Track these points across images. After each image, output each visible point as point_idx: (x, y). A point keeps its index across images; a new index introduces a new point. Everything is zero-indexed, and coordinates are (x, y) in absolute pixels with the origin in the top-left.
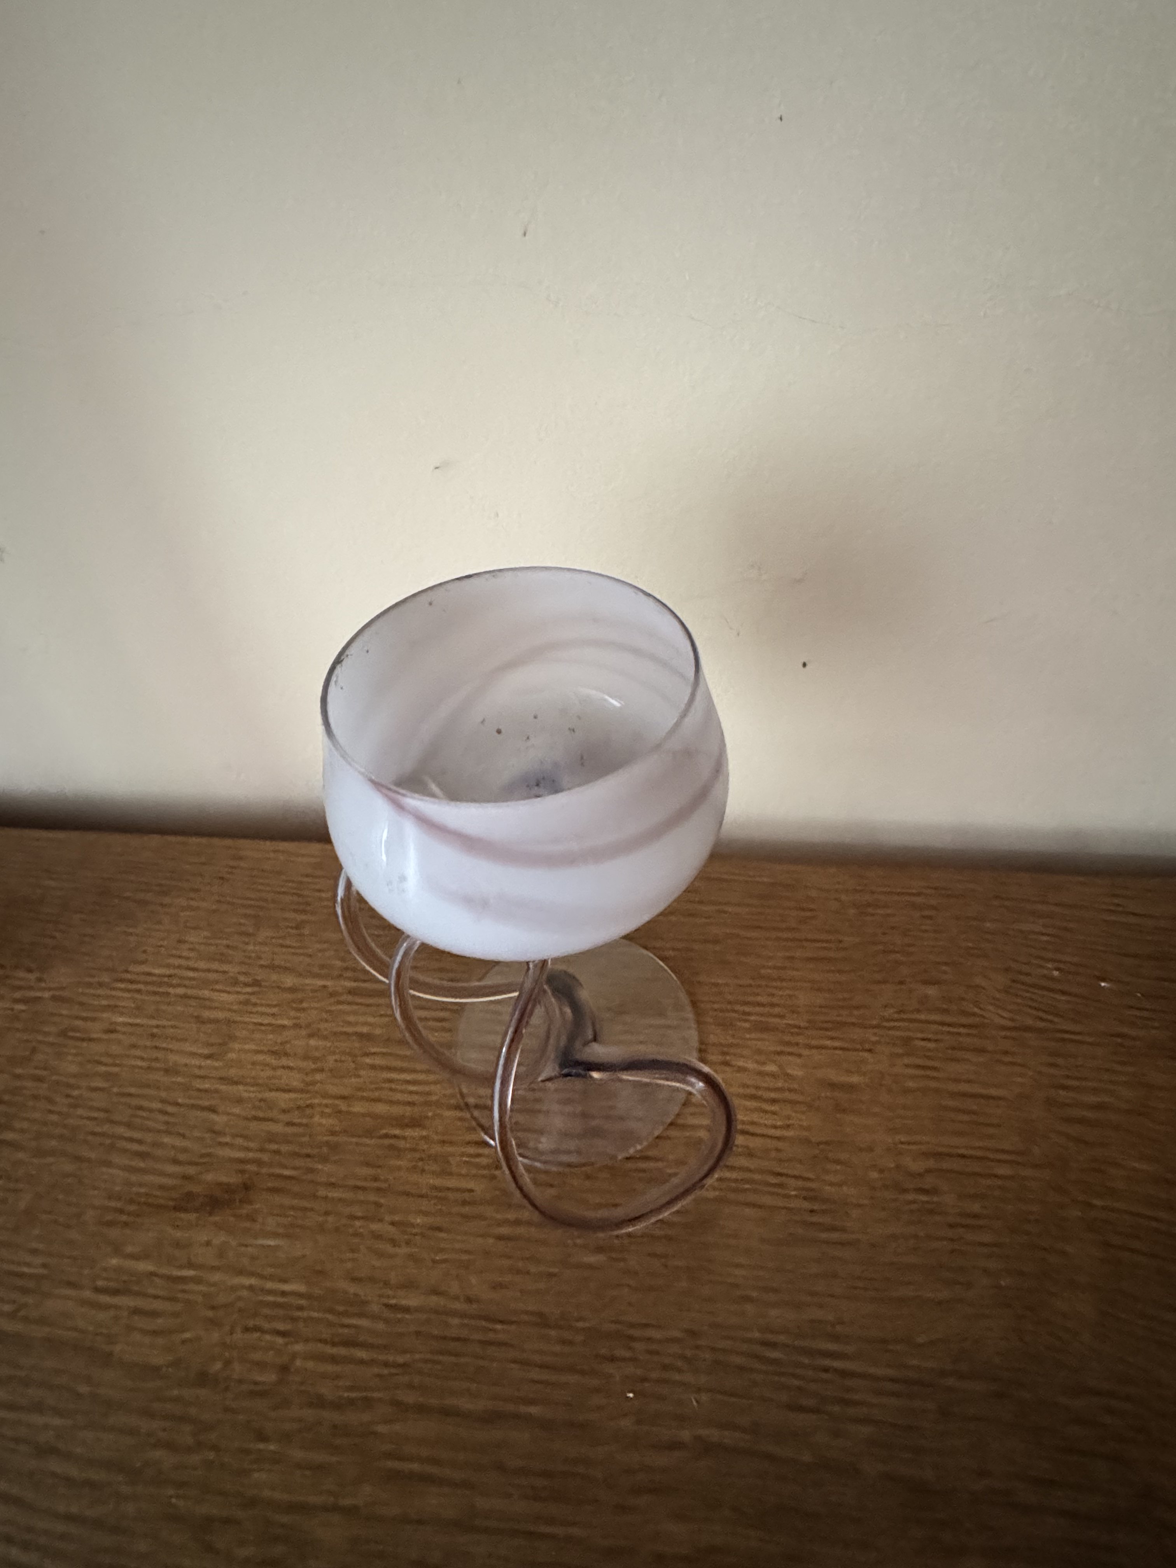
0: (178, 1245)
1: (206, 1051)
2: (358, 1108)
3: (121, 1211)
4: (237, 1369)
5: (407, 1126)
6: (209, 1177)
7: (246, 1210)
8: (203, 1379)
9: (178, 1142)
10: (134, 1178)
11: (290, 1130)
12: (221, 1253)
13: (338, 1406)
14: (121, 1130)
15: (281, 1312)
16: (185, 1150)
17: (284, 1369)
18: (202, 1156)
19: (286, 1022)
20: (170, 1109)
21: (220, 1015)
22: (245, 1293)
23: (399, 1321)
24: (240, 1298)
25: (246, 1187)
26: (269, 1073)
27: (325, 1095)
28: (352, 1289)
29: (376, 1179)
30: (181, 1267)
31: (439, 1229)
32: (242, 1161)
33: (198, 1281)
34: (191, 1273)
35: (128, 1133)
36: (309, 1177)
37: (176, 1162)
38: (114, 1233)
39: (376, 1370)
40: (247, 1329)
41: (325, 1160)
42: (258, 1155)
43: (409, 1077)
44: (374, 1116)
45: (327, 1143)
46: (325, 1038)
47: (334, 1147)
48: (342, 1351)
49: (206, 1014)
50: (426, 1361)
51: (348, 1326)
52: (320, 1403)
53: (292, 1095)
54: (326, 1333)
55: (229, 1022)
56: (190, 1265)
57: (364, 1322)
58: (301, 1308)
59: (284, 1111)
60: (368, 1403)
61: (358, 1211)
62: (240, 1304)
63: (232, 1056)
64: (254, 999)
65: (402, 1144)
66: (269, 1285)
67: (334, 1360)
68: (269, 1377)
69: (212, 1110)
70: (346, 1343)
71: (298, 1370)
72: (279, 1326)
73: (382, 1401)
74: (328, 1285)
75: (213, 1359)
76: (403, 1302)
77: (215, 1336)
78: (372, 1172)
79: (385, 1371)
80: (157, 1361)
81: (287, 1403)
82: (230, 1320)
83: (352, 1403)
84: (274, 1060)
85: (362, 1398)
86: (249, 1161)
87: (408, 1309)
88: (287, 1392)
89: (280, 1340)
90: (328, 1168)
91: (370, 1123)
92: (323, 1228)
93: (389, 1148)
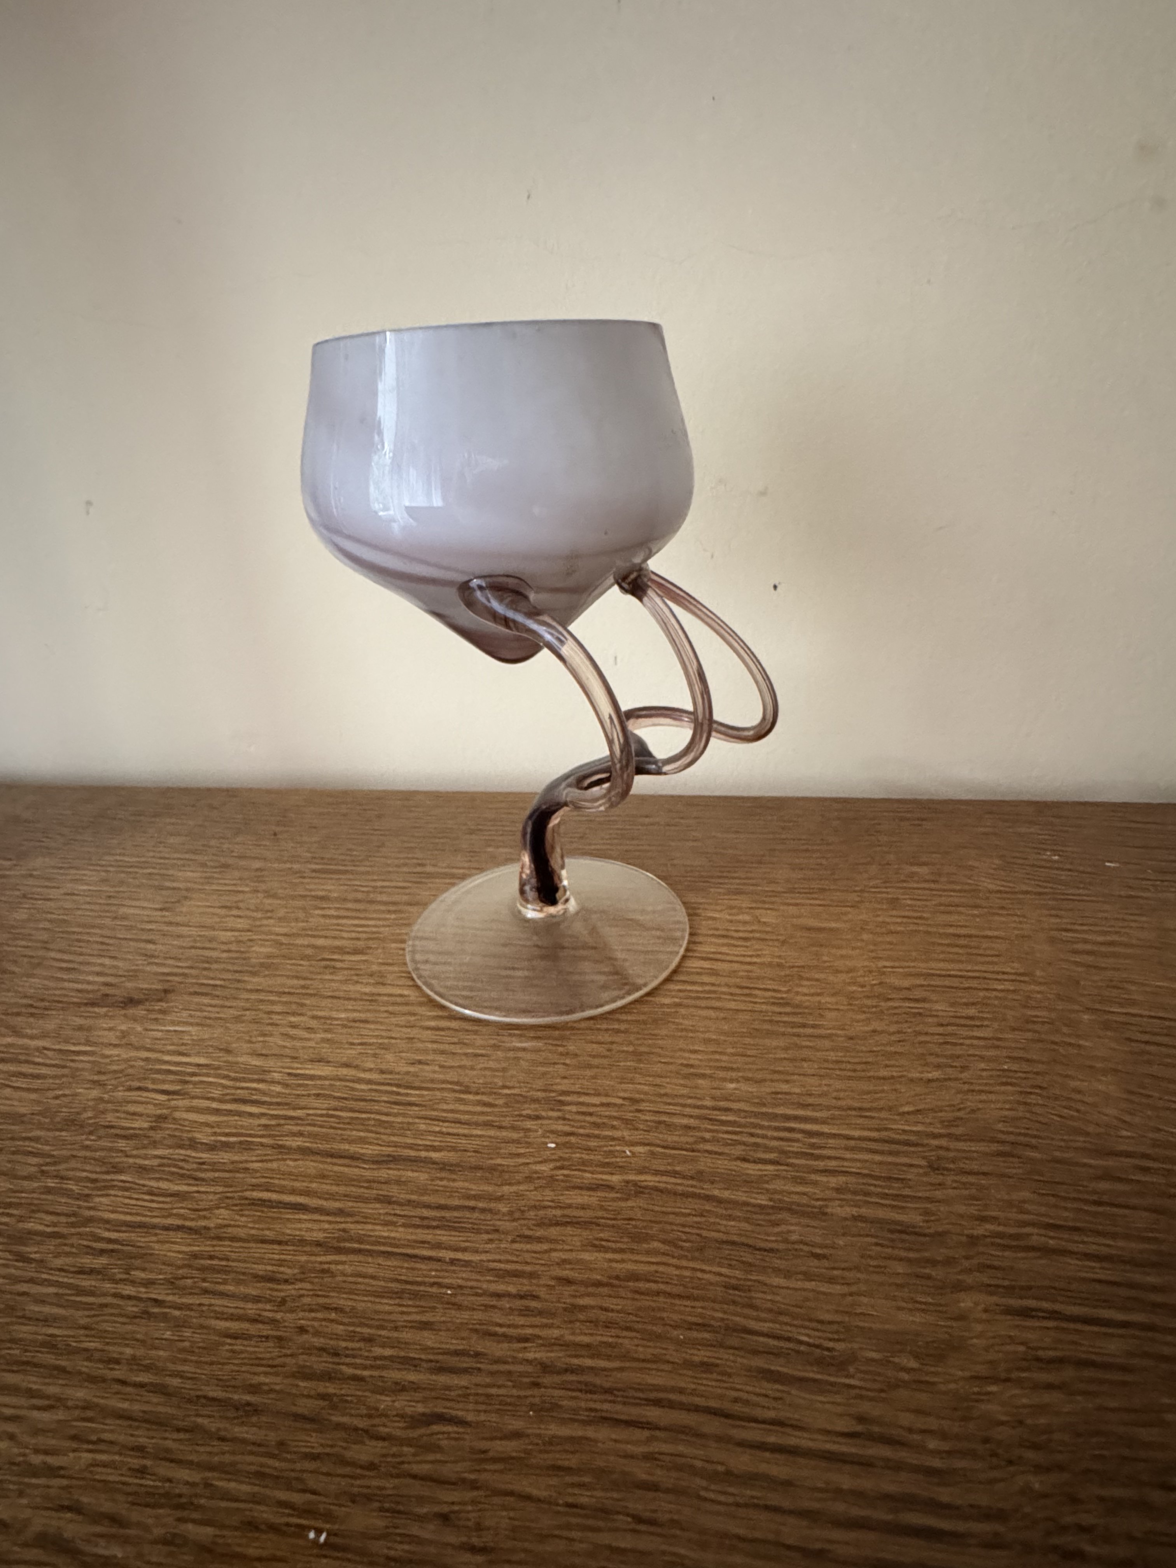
0: (80, 1028)
1: (159, 906)
2: (300, 941)
3: (30, 1006)
4: (110, 1117)
5: (348, 953)
6: (129, 985)
7: (160, 1006)
8: (71, 1123)
9: (107, 961)
10: (54, 985)
11: (225, 955)
12: (124, 1034)
13: (211, 1148)
14: (55, 955)
15: (172, 1077)
16: (114, 967)
17: (162, 1118)
18: (128, 971)
19: (244, 889)
20: (110, 941)
21: (180, 885)
22: (139, 1063)
23: (300, 1085)
24: (132, 1067)
25: (166, 991)
26: (216, 919)
27: (270, 934)
28: (256, 1062)
29: (303, 987)
30: (78, 1044)
31: (364, 1022)
32: (168, 974)
33: (91, 1053)
34: (88, 1048)
35: (59, 956)
36: (237, 985)
37: (98, 974)
38: (17, 1020)
39: (263, 1121)
40: (130, 1089)
41: (254, 974)
42: (187, 971)
43: (356, 922)
44: (314, 947)
45: (261, 964)
46: (280, 898)
47: (267, 966)
48: (228, 1107)
49: (168, 884)
50: (322, 1115)
51: (242, 1088)
52: (193, 1144)
53: (236, 934)
54: (216, 1093)
55: (187, 890)
56: (88, 1043)
57: (261, 1086)
58: (194, 1074)
59: (223, 943)
60: (246, 1147)
61: (278, 1008)
62: (130, 1071)
63: (183, 909)
64: (216, 875)
65: (339, 965)
66: (167, 1058)
67: (217, 1112)
68: (142, 1124)
69: (152, 942)
70: (236, 1101)
71: (174, 1119)
72: (166, 1087)
73: (262, 1145)
74: (230, 1059)
75: (85, 1109)
76: (307, 1072)
77: (95, 1093)
78: (302, 982)
79: (273, 1122)
80: (23, 1110)
81: (155, 1144)
82: (113, 1082)
83: (226, 1146)
84: (223, 912)
85: (241, 1143)
86: (176, 975)
87: (312, 1077)
88: (158, 1135)
89: (164, 1097)
90: (256, 980)
91: (309, 951)
92: (238, 1019)
93: (326, 967)
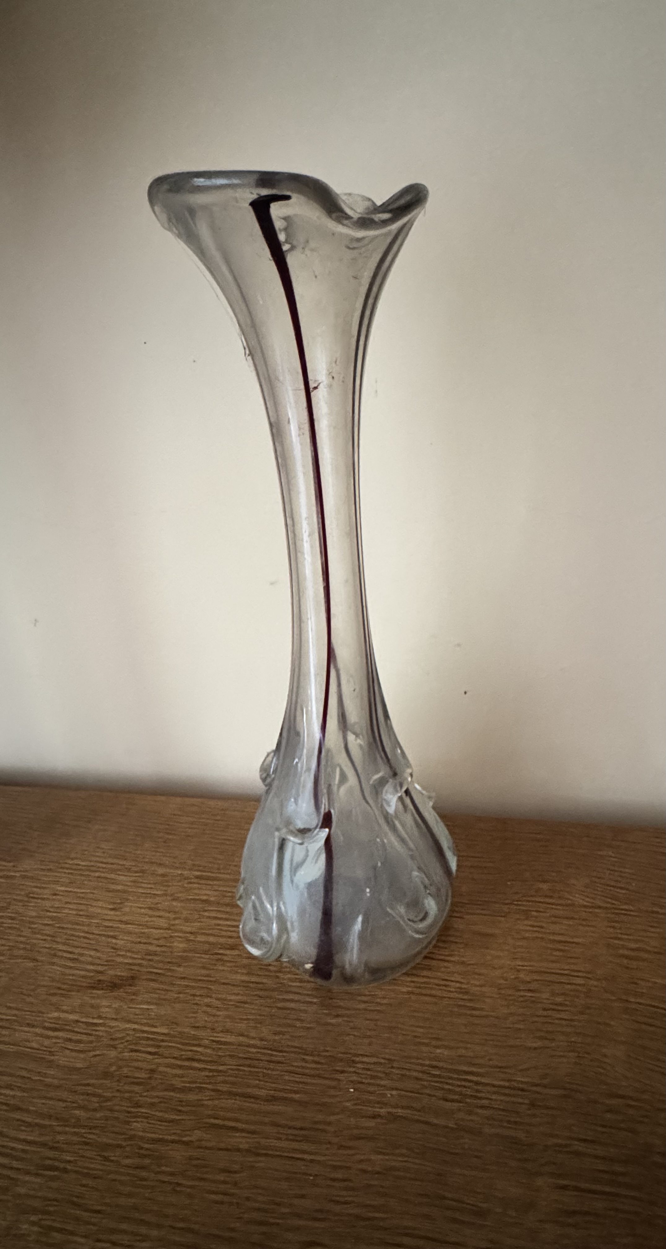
0: (92, 1006)
1: (111, 907)
2: (200, 938)
3: (59, 988)
4: (125, 1070)
6: (111, 972)
7: (133, 989)
8: (106, 1075)
10: (68, 971)
11: (159, 949)
12: (117, 1011)
13: (182, 1090)
14: (61, 947)
15: (151, 1043)
16: (99, 958)
17: (152, 1071)
18: (108, 961)
19: (159, 893)
20: (91, 936)
21: (119, 887)
22: (131, 1032)
23: (221, 1049)
24: (128, 1035)
25: (133, 978)
26: (147, 919)
27: (181, 931)
28: (193, 1032)
29: (208, 976)
30: (93, 1018)
31: (245, 1003)
32: (130, 964)
33: (103, 1025)
34: (101, 1021)
35: (64, 948)
36: (169, 974)
37: (92, 964)
38: (54, 999)
39: (206, 1073)
40: (132, 1051)
41: (179, 965)
42: (140, 961)
44: (210, 943)
45: (181, 957)
46: (182, 901)
47: (186, 959)
48: (186, 1063)
49: (113, 887)
50: (234, 1070)
51: (189, 1051)
52: (174, 1089)
53: (162, 931)
54: (176, 1053)
55: (125, 892)
56: (100, 1017)
57: (199, 1049)
58: (163, 1041)
59: (156, 939)
60: (200, 1090)
61: (197, 992)
62: (128, 1038)
63: (127, 909)
64: (140, 880)
65: (225, 958)
66: (146, 1029)
67: (180, 1067)
68: (143, 1075)
69: (114, 937)
70: (189, 1059)
71: (160, 1072)
72: (149, 1049)
73: (208, 1089)
74: (179, 1029)
75: (111, 1065)
76: (222, 1040)
77: (113, 1053)
78: (207, 972)
79: (211, 1074)
80: (79, 1065)
81: (153, 1088)
82: (122, 1046)
83: (190, 1090)
84: (151, 912)
85: (196, 1087)
86: (135, 965)
87: (225, 1043)
88: (154, 1083)
89: (150, 1057)
90: (181, 969)
91: (207, 947)
92: (177, 1000)
93: (218, 960)
